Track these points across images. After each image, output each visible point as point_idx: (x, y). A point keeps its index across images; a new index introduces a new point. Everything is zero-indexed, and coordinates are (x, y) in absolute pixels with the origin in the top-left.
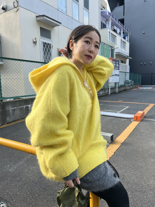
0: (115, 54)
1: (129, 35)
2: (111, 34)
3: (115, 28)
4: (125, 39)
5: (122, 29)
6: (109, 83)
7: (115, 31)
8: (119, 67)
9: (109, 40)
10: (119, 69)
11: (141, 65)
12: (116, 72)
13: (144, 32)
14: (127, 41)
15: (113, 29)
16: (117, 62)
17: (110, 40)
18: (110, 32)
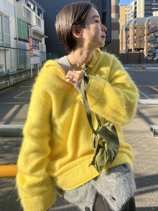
0: (32, 31)
1: (43, 12)
2: (26, 9)
3: (29, 3)
4: (39, 16)
5: (36, 5)
6: (31, 65)
7: (28, 5)
8: (38, 46)
9: (23, 15)
10: (38, 49)
11: (57, 44)
12: (36, 52)
13: (57, 12)
14: (42, 18)
15: (27, 4)
16: (37, 42)
17: (25, 15)
18: (24, 7)
